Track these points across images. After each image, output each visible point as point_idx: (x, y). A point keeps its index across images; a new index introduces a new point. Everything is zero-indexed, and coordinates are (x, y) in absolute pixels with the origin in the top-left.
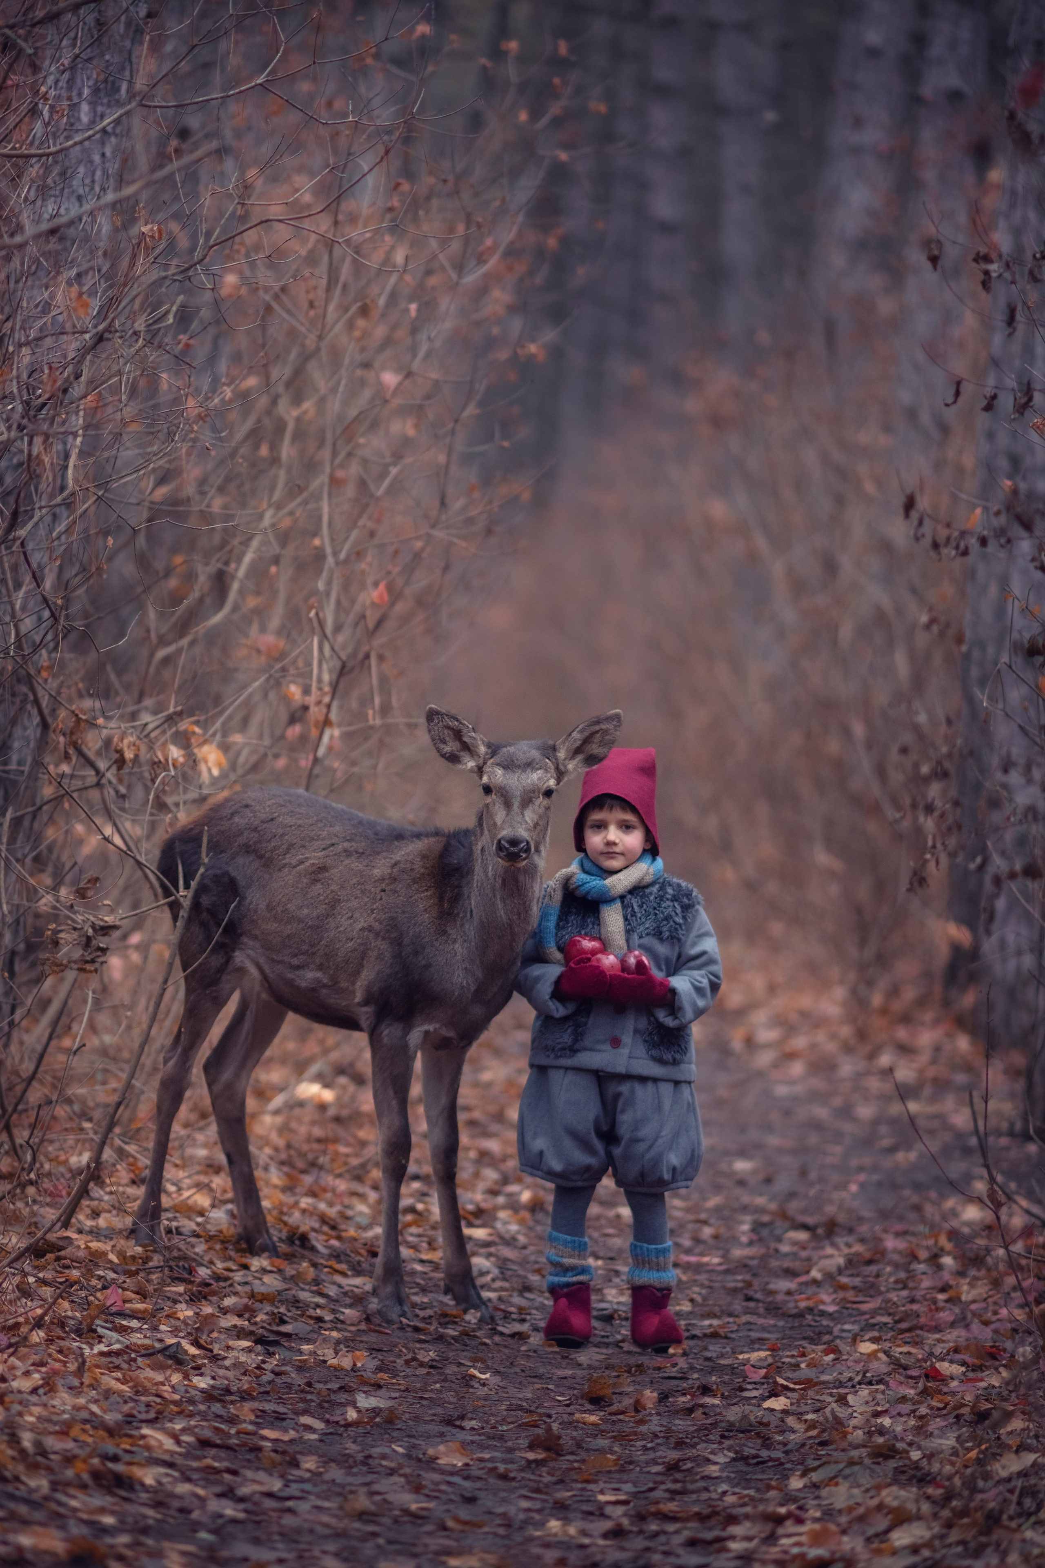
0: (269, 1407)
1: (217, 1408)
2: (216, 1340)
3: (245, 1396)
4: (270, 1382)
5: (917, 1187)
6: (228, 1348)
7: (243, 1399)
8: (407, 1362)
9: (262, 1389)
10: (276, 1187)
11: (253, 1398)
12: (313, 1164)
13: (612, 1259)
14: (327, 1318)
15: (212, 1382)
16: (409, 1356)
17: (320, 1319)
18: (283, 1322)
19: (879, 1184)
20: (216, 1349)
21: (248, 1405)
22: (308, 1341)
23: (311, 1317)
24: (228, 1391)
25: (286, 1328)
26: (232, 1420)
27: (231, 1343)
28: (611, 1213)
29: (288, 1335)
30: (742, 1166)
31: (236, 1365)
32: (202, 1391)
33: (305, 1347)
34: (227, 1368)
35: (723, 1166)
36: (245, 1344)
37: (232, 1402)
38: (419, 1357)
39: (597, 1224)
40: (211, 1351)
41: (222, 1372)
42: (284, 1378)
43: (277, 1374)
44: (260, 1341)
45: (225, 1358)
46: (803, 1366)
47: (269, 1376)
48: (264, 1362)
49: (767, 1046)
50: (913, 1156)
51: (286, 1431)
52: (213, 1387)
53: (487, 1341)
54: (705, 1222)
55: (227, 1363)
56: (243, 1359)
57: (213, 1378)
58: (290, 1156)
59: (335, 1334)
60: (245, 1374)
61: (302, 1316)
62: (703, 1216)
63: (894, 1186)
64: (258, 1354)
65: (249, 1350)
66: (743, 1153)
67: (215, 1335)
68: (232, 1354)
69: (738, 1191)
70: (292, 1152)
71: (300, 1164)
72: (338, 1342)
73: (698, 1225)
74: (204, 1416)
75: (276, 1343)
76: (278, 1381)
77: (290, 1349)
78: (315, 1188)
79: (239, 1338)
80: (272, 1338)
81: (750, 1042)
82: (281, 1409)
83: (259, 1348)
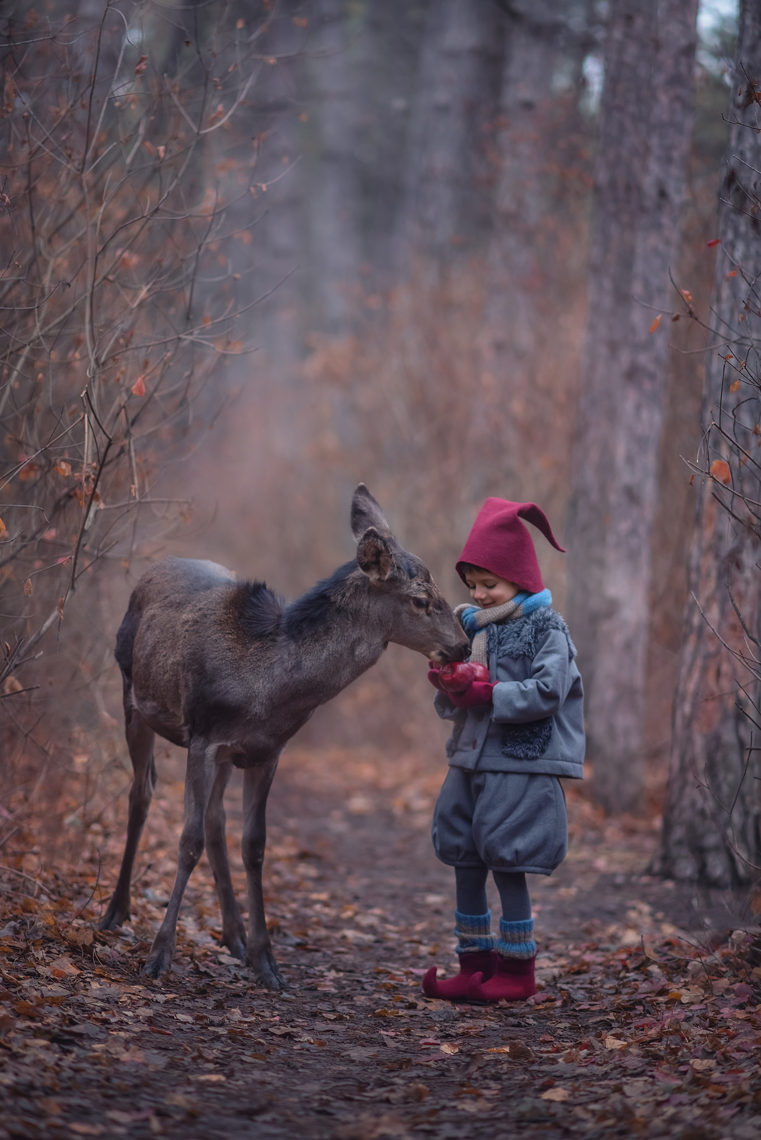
0: (74, 1101)
1: (24, 1103)
2: (14, 1039)
3: (49, 1091)
4: (70, 1079)
5: (583, 915)
6: (26, 1046)
7: (47, 1094)
8: (194, 1059)
9: (64, 1085)
10: (48, 911)
11: (56, 1093)
12: (79, 893)
13: (351, 971)
14: (113, 1020)
15: (14, 1078)
16: (196, 1054)
17: (105, 1022)
18: (72, 1023)
19: (552, 913)
20: (15, 1047)
21: (55, 1100)
22: (99, 1041)
23: (97, 1019)
24: (31, 1086)
25: (75, 1029)
26: (41, 1115)
27: (28, 1041)
28: (338, 935)
29: (80, 1035)
30: (433, 899)
31: (37, 1062)
32: (7, 1087)
33: (96, 1046)
34: (27, 1065)
35: (417, 899)
36: (43, 1042)
37: (38, 1097)
38: (205, 1055)
39: (328, 943)
40: (10, 1049)
41: (24, 1068)
42: (84, 1075)
43: (77, 1071)
44: (55, 1039)
45: (24, 1056)
46: (560, 1060)
47: (69, 1073)
48: (60, 1059)
49: (421, 812)
50: (573, 891)
51: (93, 1124)
52: (17, 1083)
53: (262, 1041)
54: (420, 942)
55: (27, 1060)
56: (42, 1056)
57: (16, 1074)
58: (58, 886)
59: (122, 1034)
60: (45, 1070)
61: (89, 1018)
62: (416, 937)
63: (566, 916)
64: (55, 1052)
65: (47, 1048)
66: (430, 890)
67: (12, 1035)
68: (30, 1052)
69: (437, 919)
70: (60, 883)
71: (67, 893)
72: (127, 1042)
73: (414, 945)
74: (12, 1111)
75: (71, 1043)
76: (78, 1077)
77: (82, 1047)
78: (84, 913)
79: (35, 1037)
80: (67, 1037)
81: (408, 809)
82: (86, 1103)
83: (56, 1046)
